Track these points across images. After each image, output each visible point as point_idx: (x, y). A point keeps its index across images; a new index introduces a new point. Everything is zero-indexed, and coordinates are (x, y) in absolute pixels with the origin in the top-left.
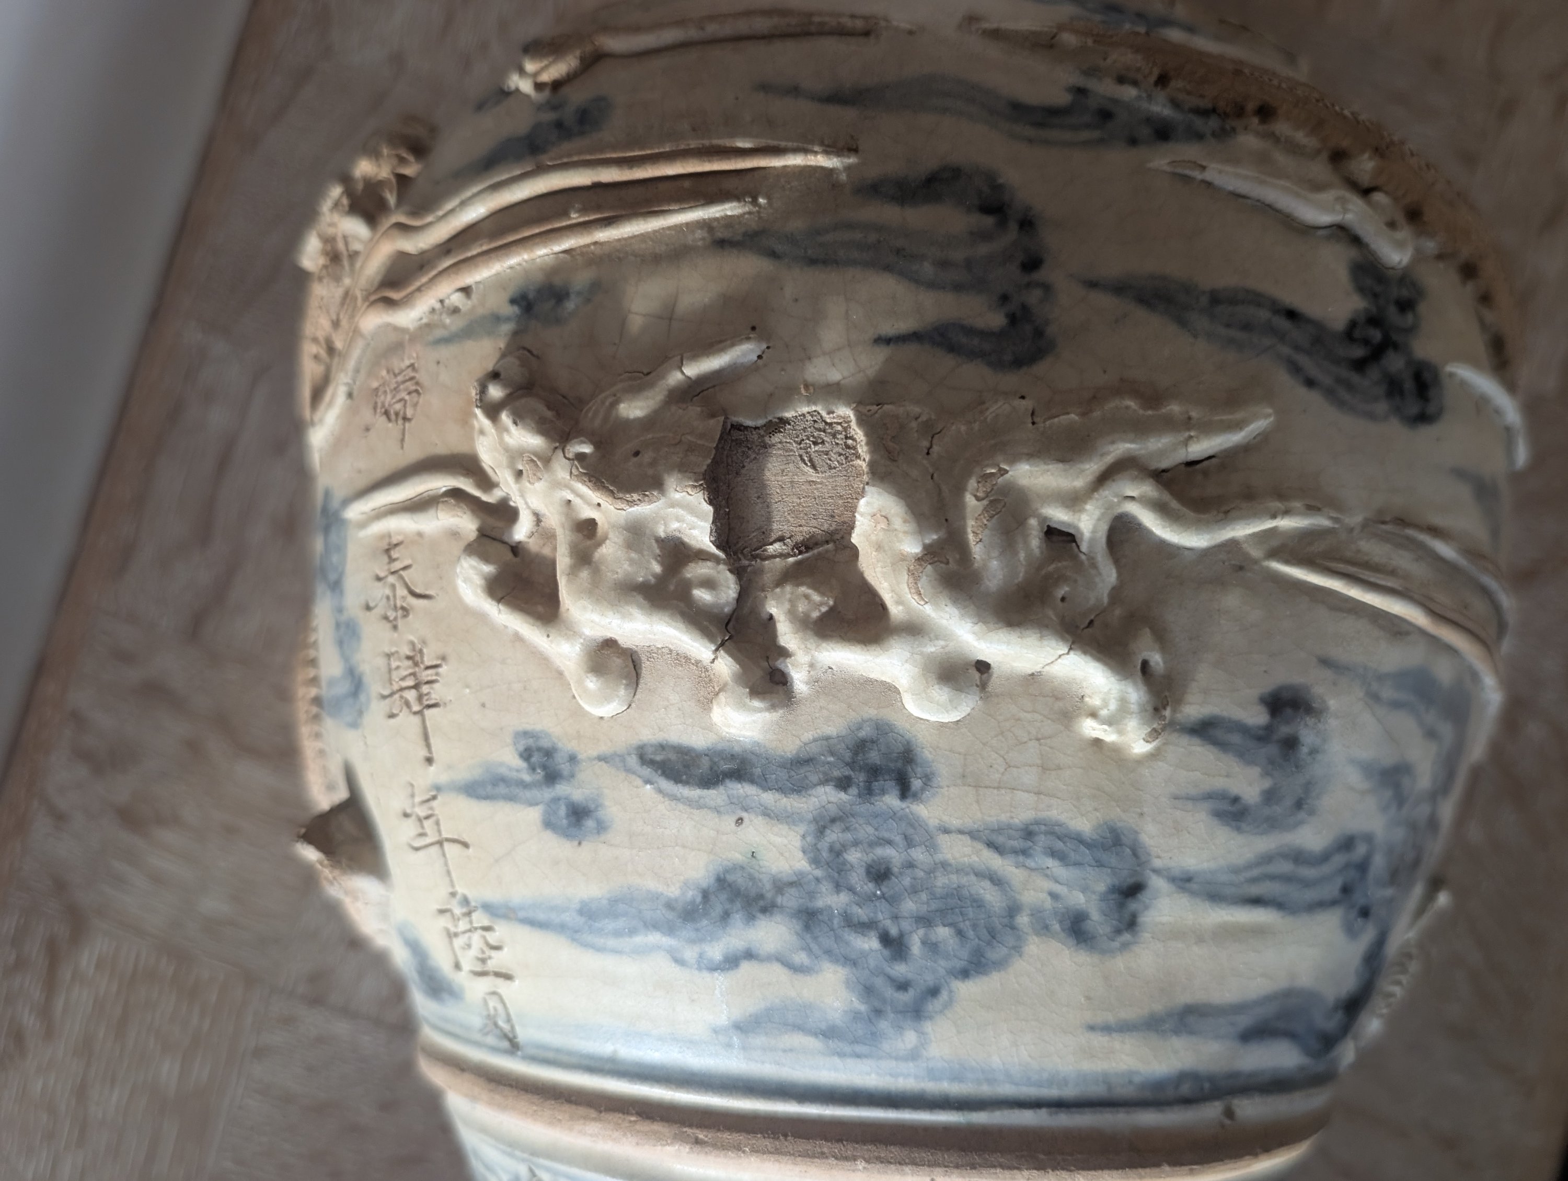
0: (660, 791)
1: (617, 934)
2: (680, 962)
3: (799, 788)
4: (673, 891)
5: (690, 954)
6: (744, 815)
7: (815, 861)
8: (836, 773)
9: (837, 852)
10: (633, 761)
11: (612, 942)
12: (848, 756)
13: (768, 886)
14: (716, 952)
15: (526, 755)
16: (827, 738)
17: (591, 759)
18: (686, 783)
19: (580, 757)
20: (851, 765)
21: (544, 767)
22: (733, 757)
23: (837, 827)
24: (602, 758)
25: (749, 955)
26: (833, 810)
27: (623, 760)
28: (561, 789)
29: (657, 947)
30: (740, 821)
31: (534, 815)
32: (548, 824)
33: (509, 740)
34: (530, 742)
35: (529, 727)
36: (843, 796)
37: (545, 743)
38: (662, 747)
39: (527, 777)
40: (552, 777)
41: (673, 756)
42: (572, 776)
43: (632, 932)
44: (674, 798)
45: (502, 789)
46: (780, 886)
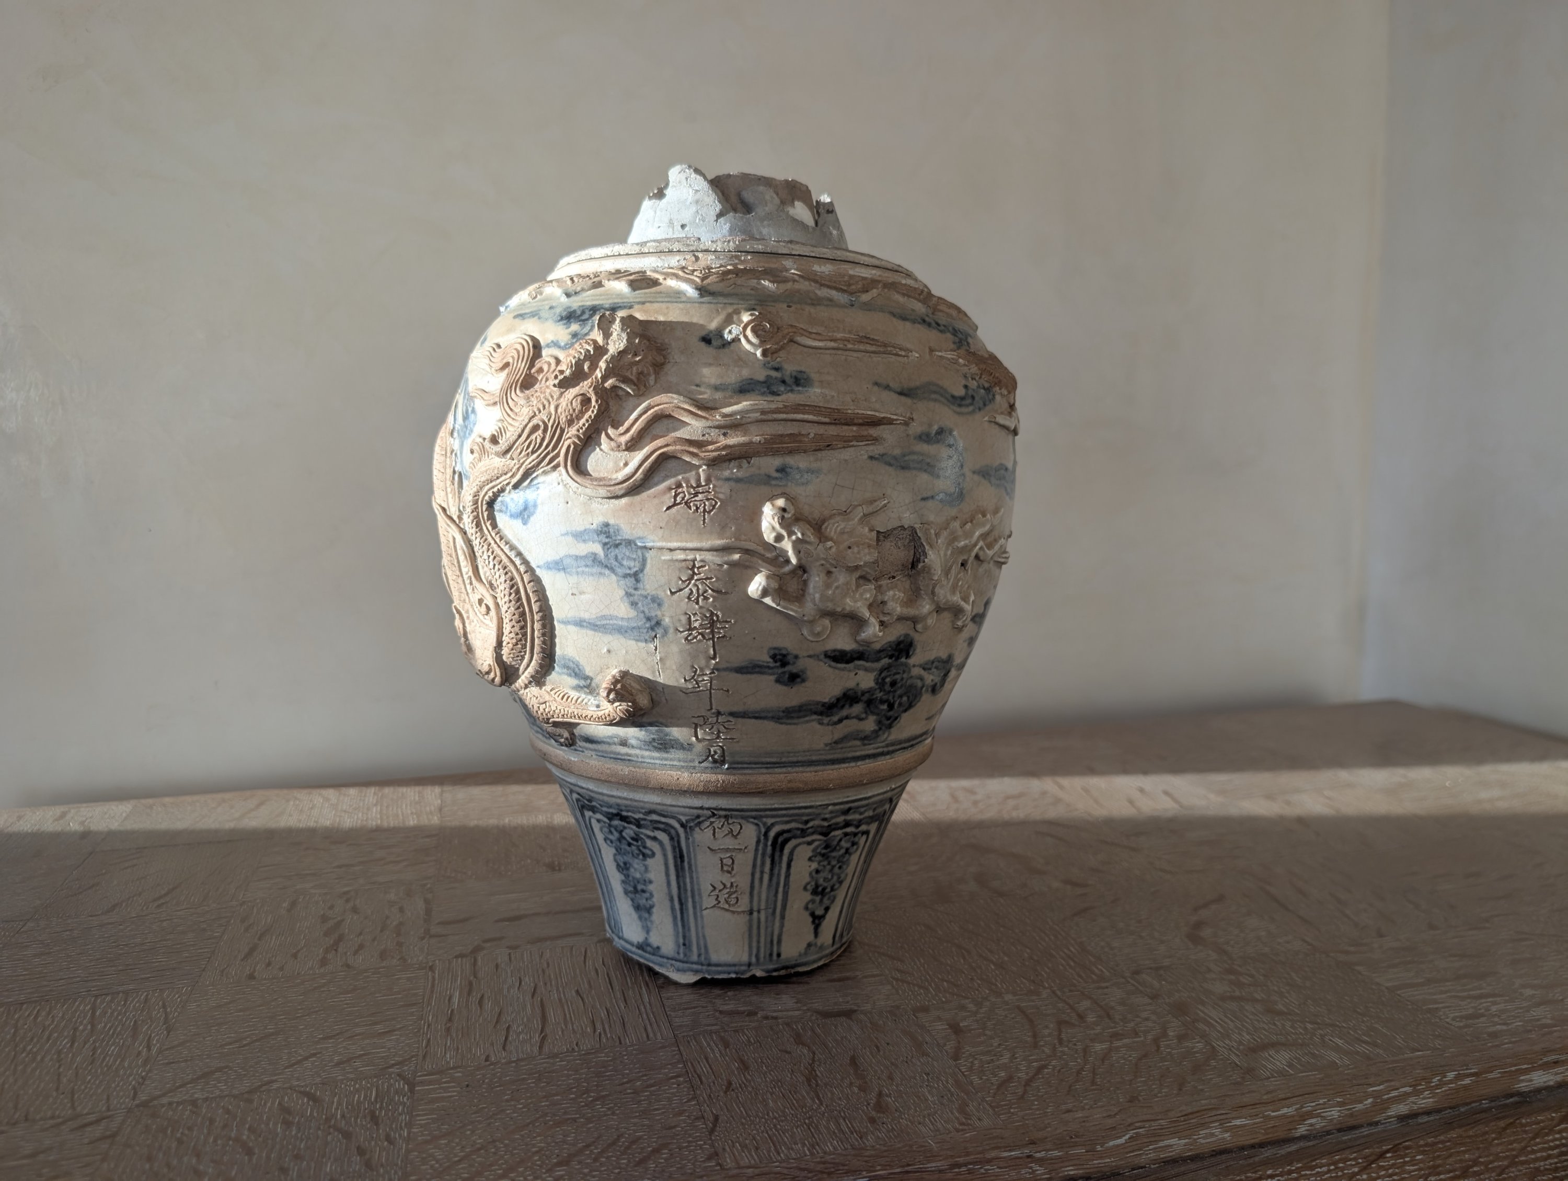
0: (830, 666)
1: (799, 717)
2: (821, 724)
3: (878, 660)
4: (826, 700)
5: (826, 720)
6: (857, 671)
7: (877, 683)
8: (890, 653)
9: (884, 679)
10: (822, 657)
11: (795, 721)
12: (894, 647)
13: (859, 694)
14: (835, 718)
15: (774, 657)
16: (890, 642)
17: (804, 657)
18: (840, 663)
19: (800, 656)
20: (895, 650)
21: (781, 660)
22: (859, 652)
23: (886, 672)
24: (810, 656)
25: (847, 718)
26: (886, 666)
27: (818, 656)
28: (788, 668)
29: (813, 720)
30: (856, 674)
31: (773, 678)
32: (778, 681)
33: (765, 651)
34: (777, 652)
35: (775, 645)
36: (890, 661)
37: (784, 652)
38: (834, 651)
39: (772, 665)
40: (784, 664)
41: (838, 654)
42: (794, 663)
43: (805, 716)
44: (835, 668)
45: (757, 670)
46: (863, 693)
